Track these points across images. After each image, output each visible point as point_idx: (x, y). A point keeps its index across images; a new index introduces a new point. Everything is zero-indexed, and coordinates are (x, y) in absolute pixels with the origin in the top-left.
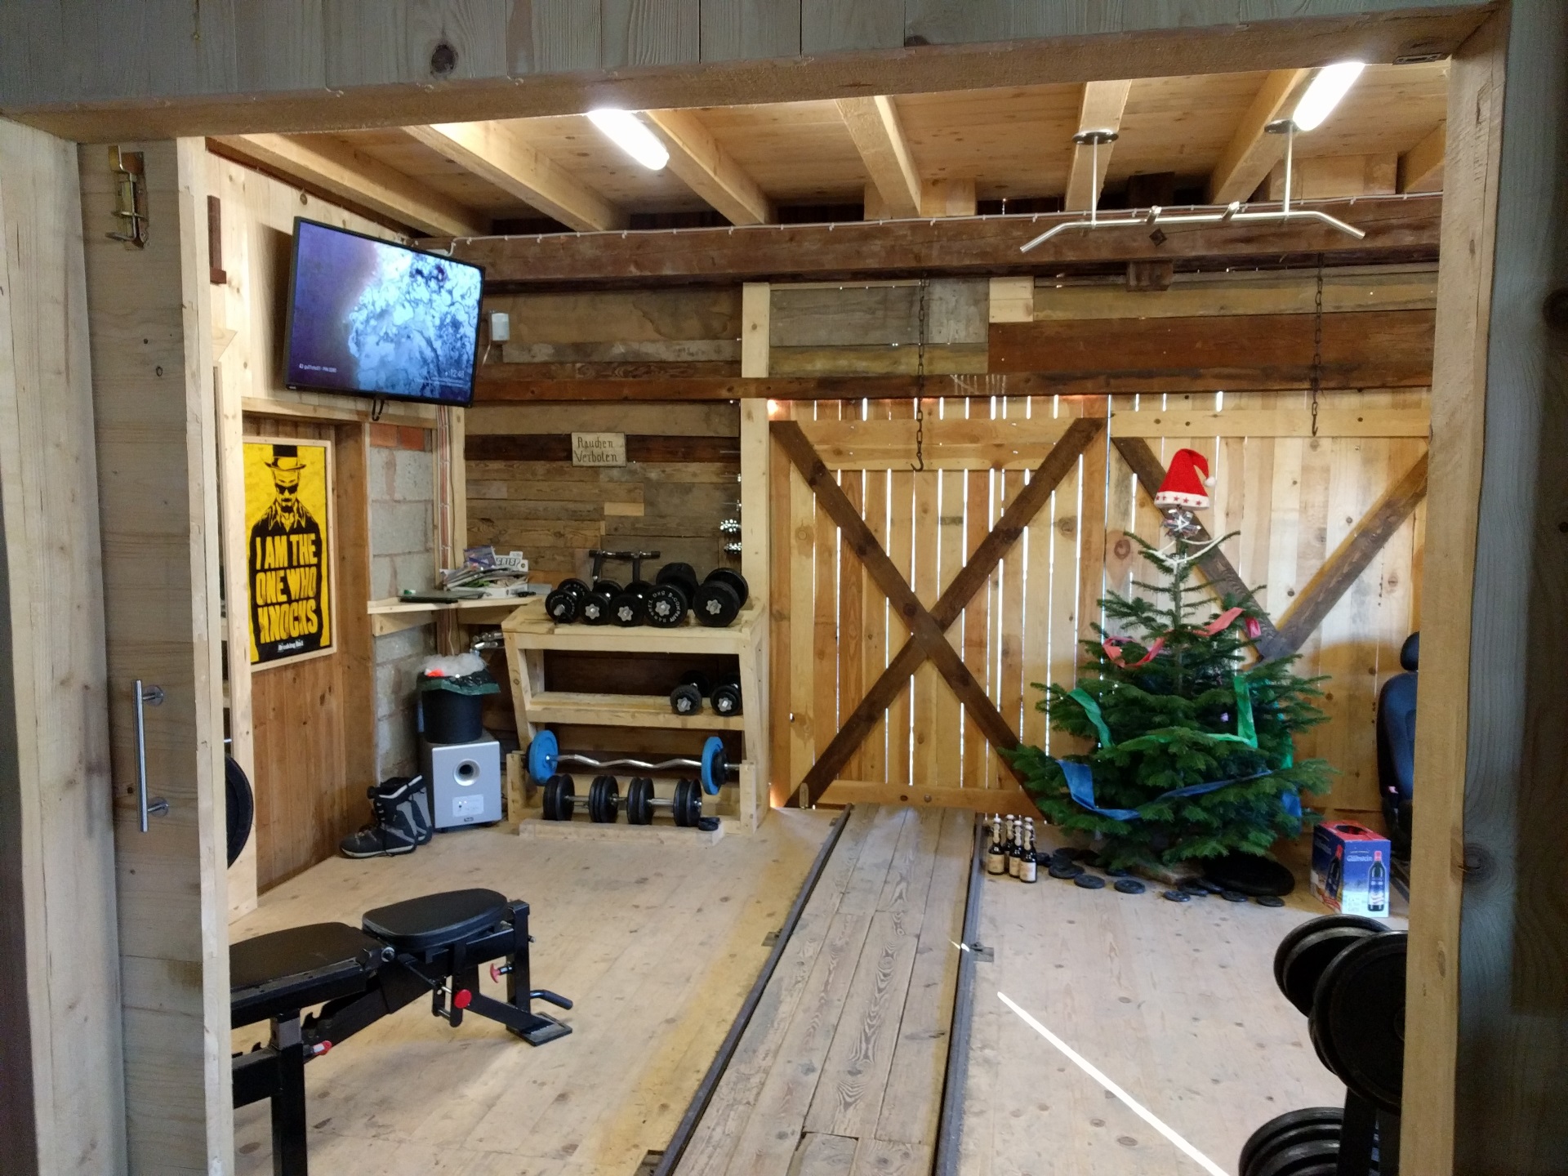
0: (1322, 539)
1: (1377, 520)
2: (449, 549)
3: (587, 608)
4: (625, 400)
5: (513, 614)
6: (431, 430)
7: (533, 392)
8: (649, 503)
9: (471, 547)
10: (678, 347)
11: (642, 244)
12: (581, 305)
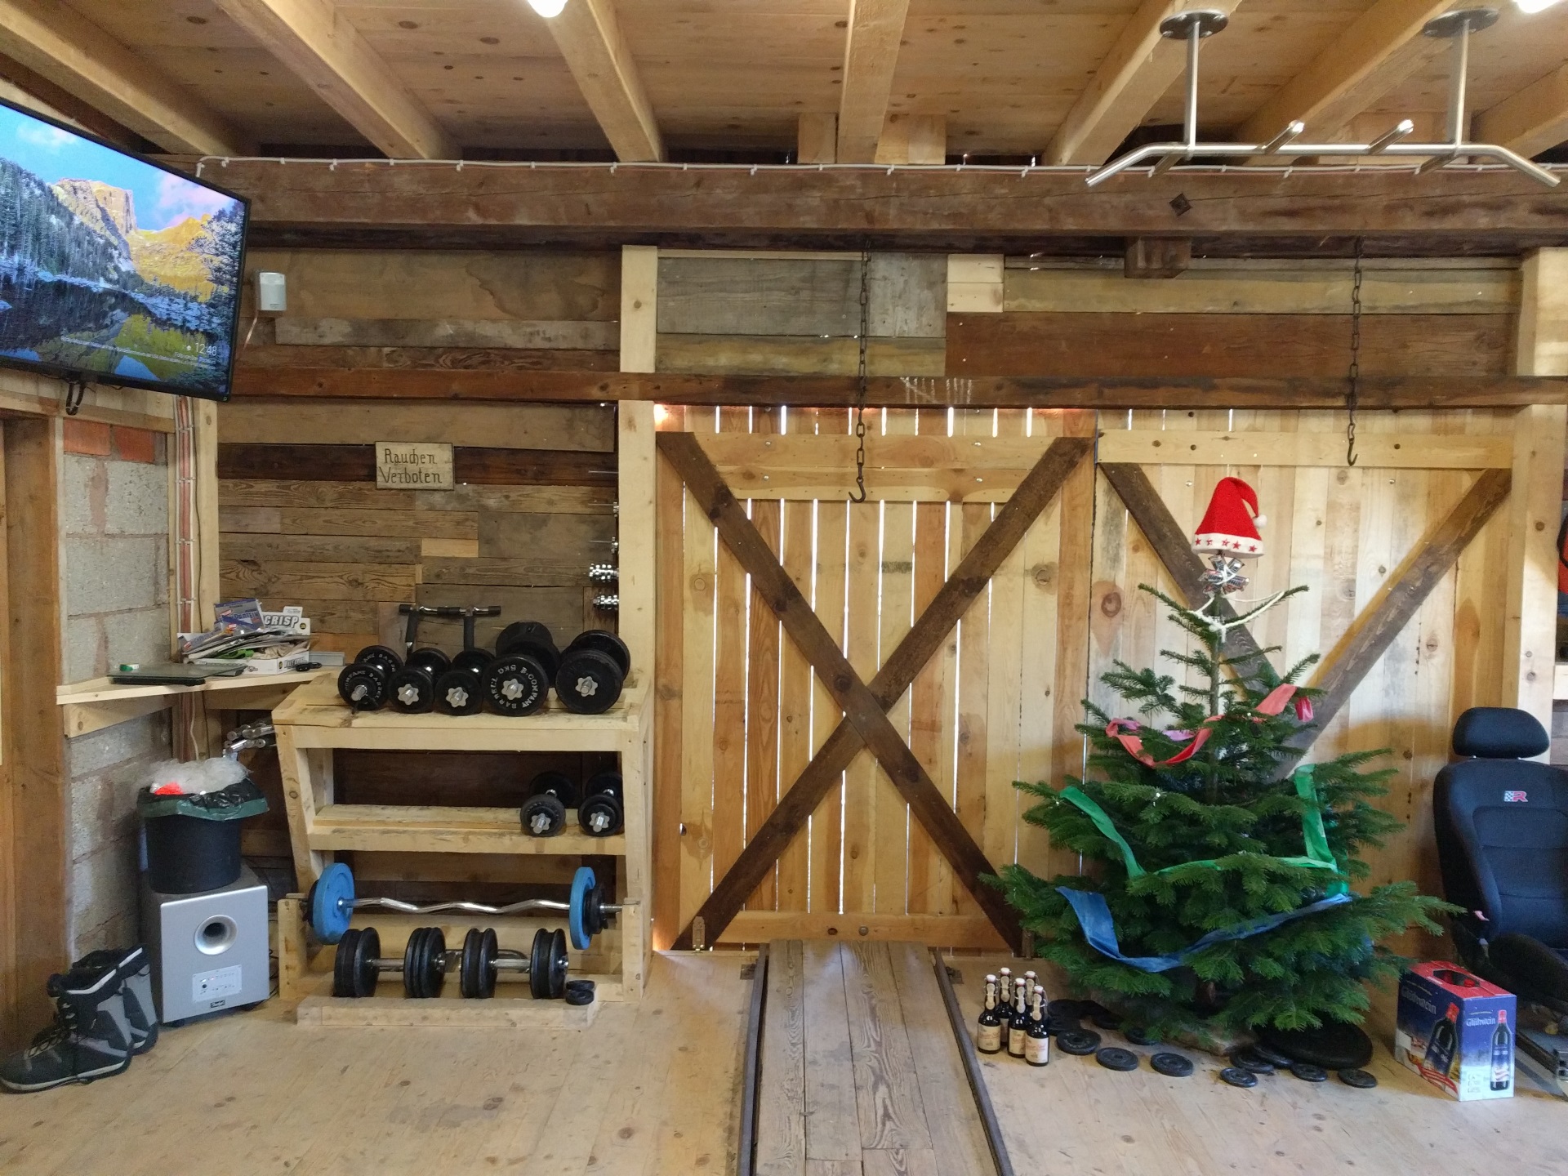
0: (1351, 593)
1: (1416, 570)
2: (192, 603)
3: (400, 690)
4: (456, 399)
5: (289, 698)
6: (166, 434)
7: (320, 385)
8: (486, 540)
9: (225, 601)
10: (529, 330)
11: (486, 179)
12: (390, 268)
